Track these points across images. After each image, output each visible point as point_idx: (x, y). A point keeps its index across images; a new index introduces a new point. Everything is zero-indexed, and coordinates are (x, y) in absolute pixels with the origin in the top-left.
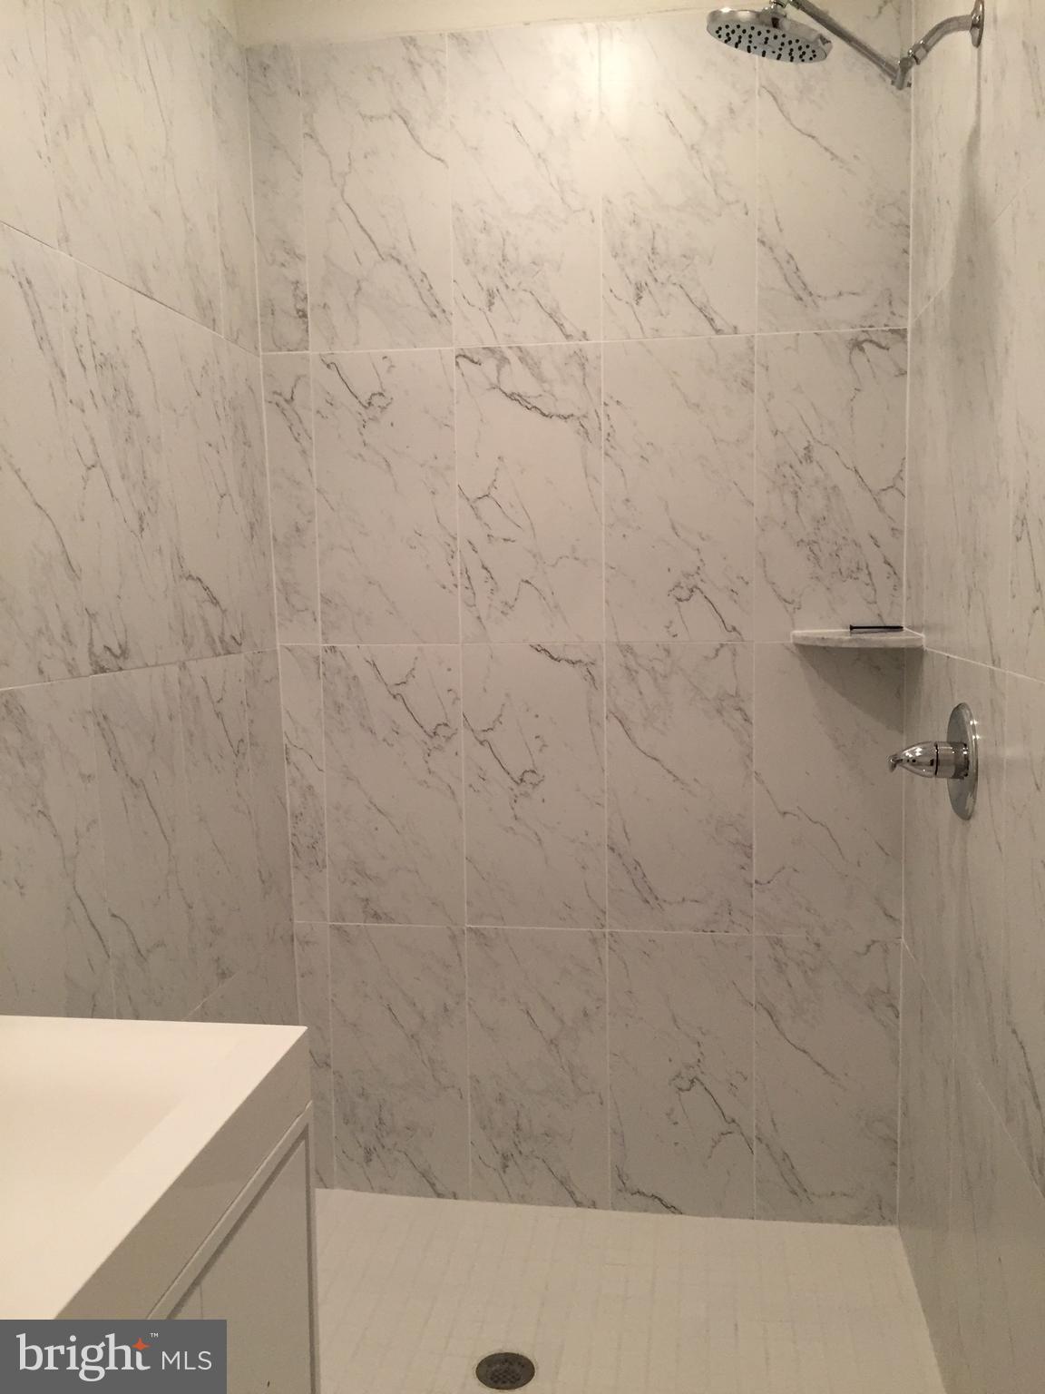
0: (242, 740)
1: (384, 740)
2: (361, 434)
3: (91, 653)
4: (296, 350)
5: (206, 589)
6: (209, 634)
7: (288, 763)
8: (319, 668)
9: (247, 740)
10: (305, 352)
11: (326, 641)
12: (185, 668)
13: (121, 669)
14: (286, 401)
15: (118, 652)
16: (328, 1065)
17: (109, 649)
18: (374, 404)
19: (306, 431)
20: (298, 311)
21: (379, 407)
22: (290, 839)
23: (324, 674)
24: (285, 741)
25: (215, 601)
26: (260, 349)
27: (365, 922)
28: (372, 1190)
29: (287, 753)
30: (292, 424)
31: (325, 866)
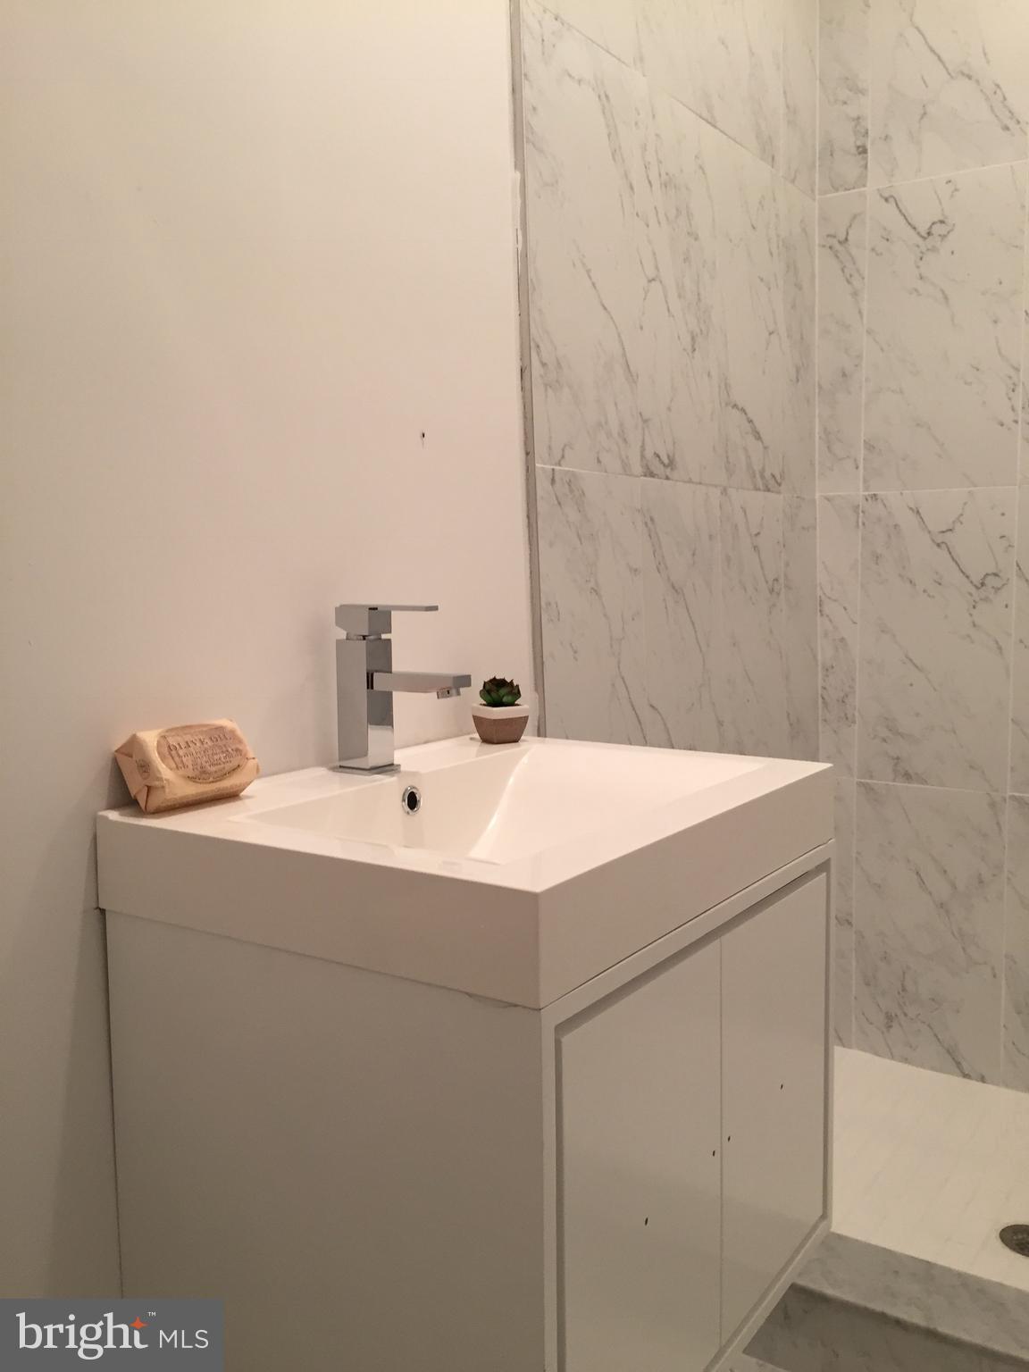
0: (776, 580)
1: (925, 591)
2: (918, 267)
3: (643, 457)
4: (854, 188)
5: (750, 421)
6: (749, 466)
7: (822, 615)
8: (858, 517)
9: (782, 580)
10: (863, 189)
11: (867, 489)
12: (726, 494)
13: (667, 478)
14: (840, 242)
15: (666, 461)
16: (850, 923)
17: (658, 456)
18: (933, 234)
19: (858, 270)
20: (858, 147)
21: (940, 235)
22: (820, 692)
23: (864, 524)
24: (819, 593)
25: (758, 436)
26: (817, 192)
27: (894, 780)
28: (893, 1058)
29: (820, 605)
30: (845, 267)
31: (854, 722)
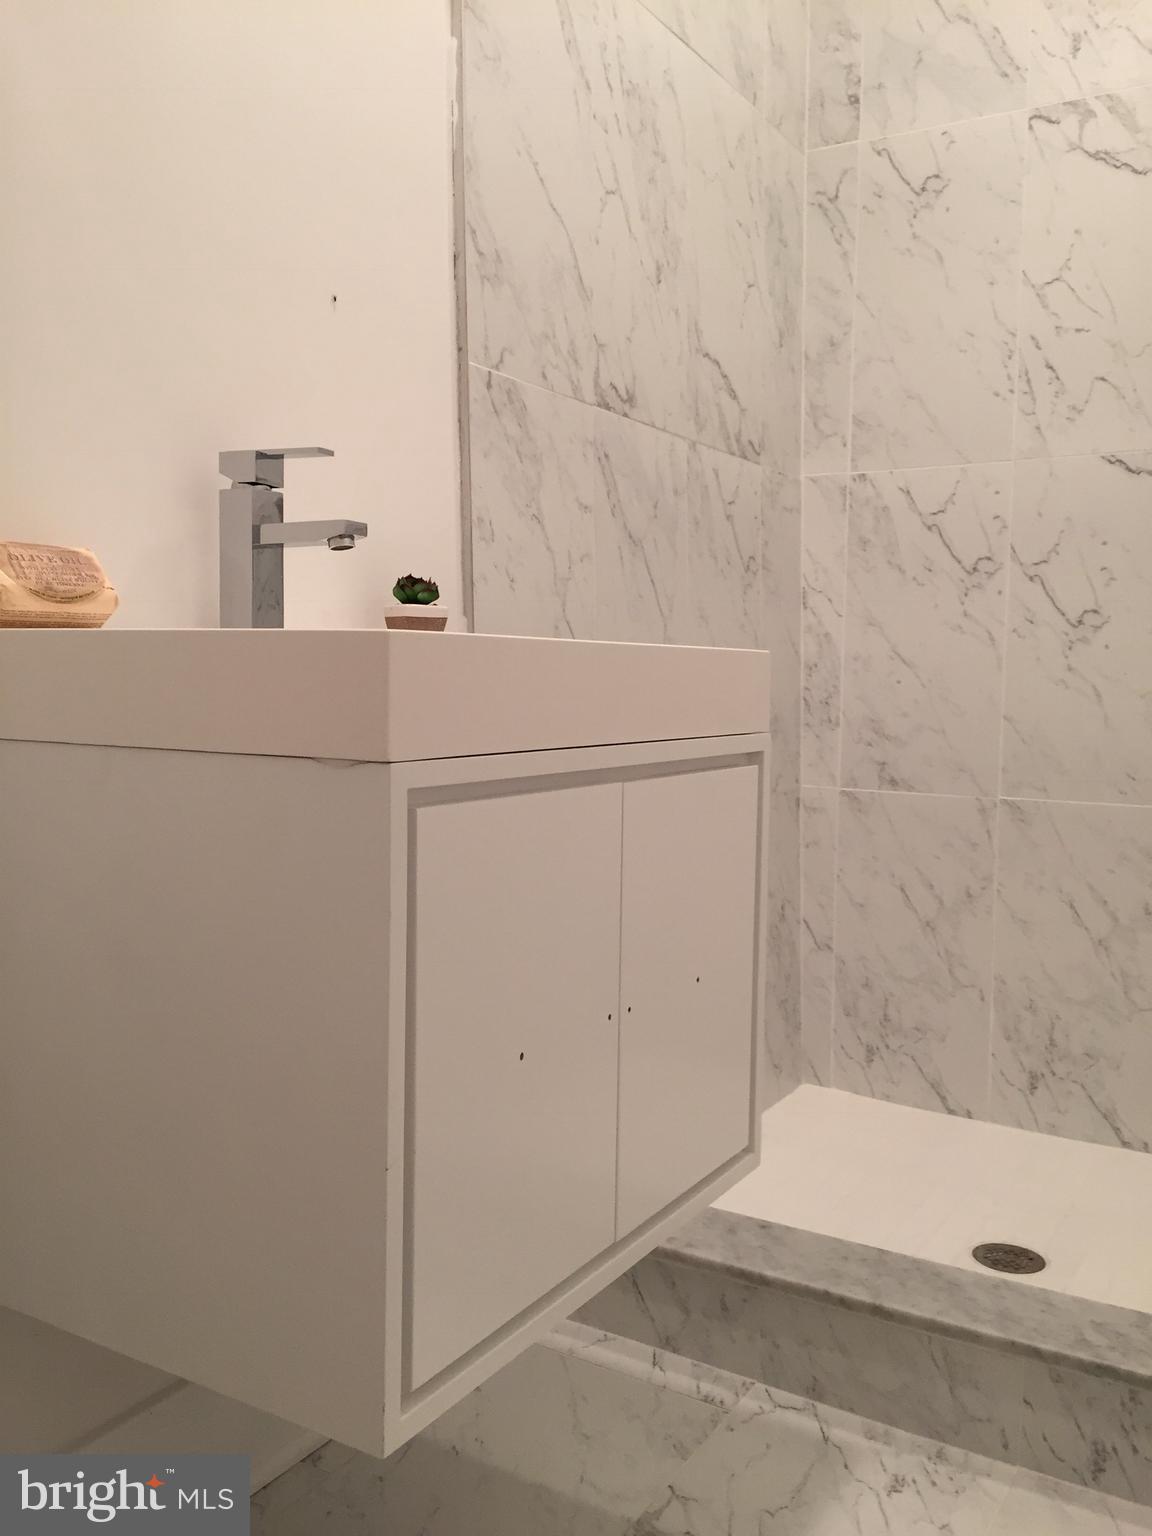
0: (752, 558)
1: (914, 579)
2: (911, 225)
3: (597, 384)
4: (845, 141)
5: (725, 377)
6: (723, 424)
7: (805, 608)
8: (845, 500)
9: (759, 560)
10: (854, 142)
11: (855, 468)
12: (695, 450)
13: (625, 415)
14: (830, 200)
15: (625, 397)
16: (829, 948)
17: (615, 388)
18: (928, 189)
19: (849, 230)
20: (850, 97)
21: (934, 191)
22: (802, 695)
23: (851, 507)
24: (803, 583)
25: (733, 395)
26: (806, 144)
27: (880, 788)
28: (873, 1096)
29: (804, 598)
30: (834, 226)
31: (838, 724)
